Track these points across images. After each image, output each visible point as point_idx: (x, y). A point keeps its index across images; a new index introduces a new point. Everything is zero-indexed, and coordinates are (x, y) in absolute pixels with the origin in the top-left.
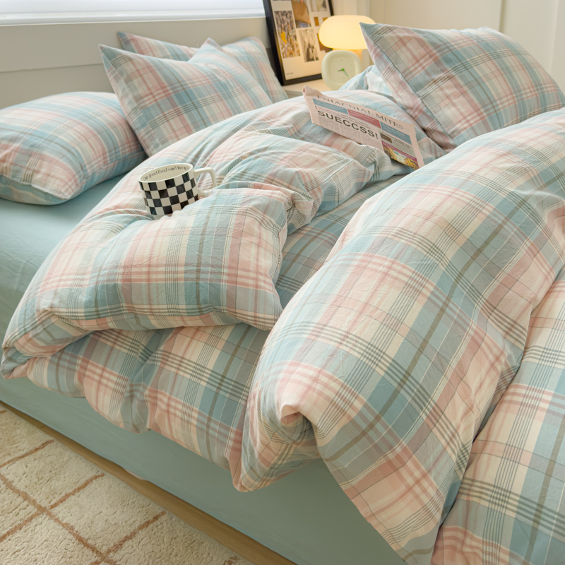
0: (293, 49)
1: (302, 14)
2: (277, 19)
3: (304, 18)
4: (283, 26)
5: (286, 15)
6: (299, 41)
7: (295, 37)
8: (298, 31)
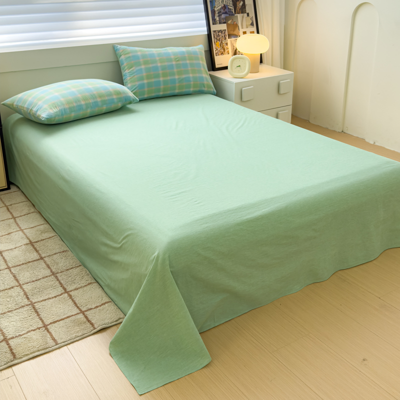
0: (224, 51)
1: (234, 30)
2: (214, 35)
3: (235, 33)
4: (218, 38)
5: (222, 32)
6: (229, 46)
7: (227, 44)
8: (229, 41)
